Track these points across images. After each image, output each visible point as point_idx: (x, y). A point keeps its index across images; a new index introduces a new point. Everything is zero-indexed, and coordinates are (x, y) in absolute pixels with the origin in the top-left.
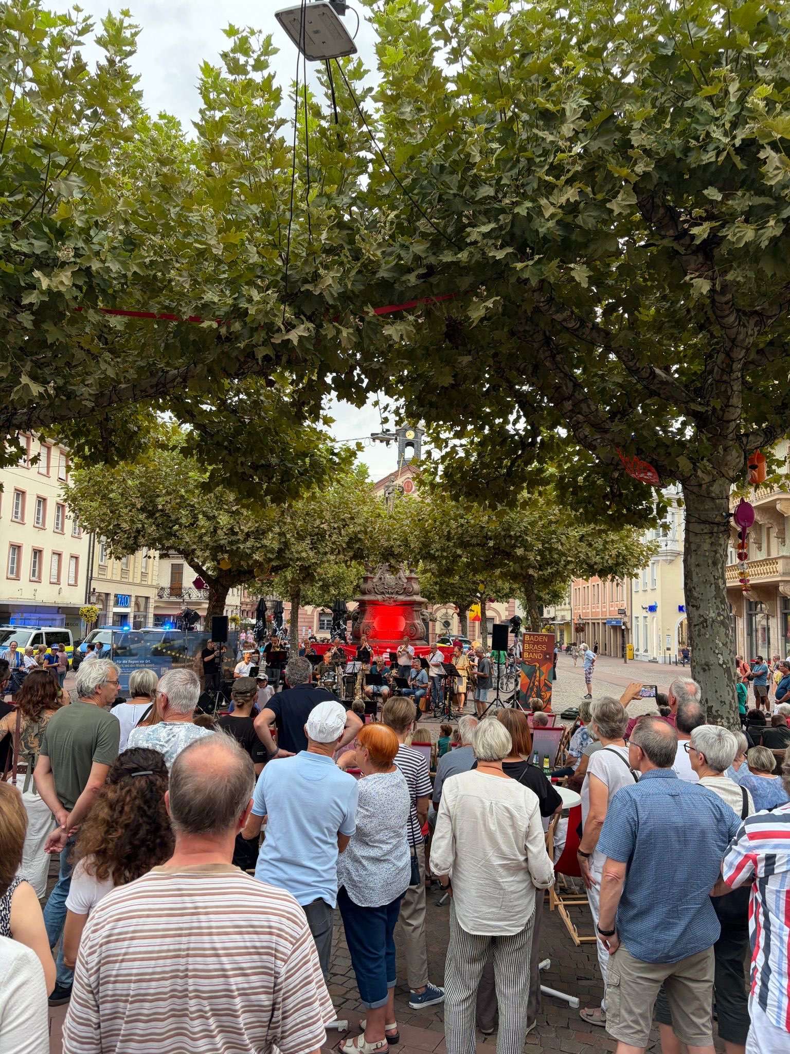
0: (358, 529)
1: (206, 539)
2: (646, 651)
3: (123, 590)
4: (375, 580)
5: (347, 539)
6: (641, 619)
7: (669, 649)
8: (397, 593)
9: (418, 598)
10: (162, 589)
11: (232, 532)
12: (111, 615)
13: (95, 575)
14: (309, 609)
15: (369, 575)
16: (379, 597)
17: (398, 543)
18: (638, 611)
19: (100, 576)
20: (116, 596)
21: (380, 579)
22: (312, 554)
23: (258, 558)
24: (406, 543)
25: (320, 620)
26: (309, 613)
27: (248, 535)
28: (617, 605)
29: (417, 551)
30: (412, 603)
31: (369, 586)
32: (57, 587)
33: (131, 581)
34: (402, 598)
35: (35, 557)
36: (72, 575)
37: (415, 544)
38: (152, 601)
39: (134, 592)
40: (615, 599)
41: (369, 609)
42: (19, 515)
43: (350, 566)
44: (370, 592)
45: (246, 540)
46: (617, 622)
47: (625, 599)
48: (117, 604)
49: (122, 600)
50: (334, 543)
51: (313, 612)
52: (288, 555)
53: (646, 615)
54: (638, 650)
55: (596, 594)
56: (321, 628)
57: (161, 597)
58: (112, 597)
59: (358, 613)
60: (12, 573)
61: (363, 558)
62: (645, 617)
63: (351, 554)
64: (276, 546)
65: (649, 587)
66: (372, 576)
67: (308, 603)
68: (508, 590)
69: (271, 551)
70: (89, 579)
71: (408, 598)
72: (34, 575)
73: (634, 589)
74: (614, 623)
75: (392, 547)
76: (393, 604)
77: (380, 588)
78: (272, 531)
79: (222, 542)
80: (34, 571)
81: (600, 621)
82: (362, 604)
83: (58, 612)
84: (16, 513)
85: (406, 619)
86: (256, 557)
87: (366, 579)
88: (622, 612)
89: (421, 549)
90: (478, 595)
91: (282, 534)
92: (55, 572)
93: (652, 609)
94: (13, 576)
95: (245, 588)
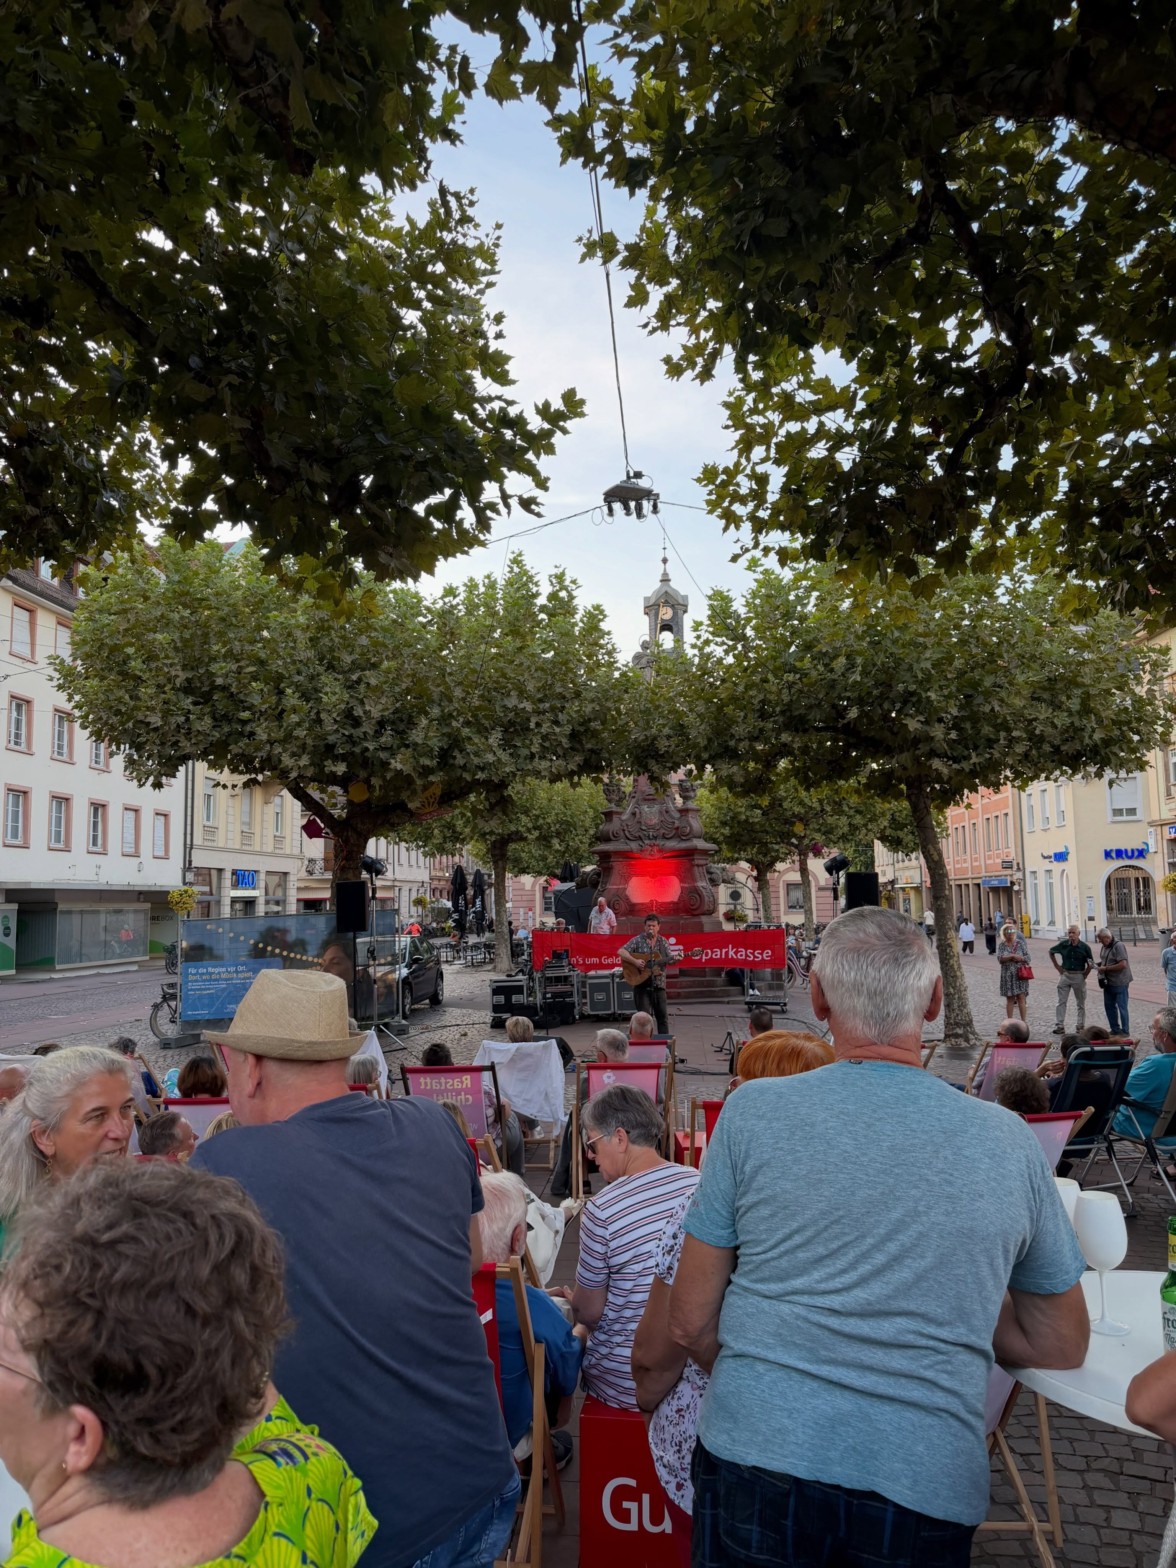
0: (588, 709)
1: (301, 733)
2: (1052, 923)
3: (245, 863)
4: (624, 817)
5: (568, 729)
6: (1041, 875)
7: (1091, 919)
8: (664, 837)
9: (700, 844)
10: (311, 861)
11: (351, 719)
12: (227, 901)
13: (198, 841)
14: (527, 880)
15: (614, 808)
16: (634, 846)
17: (666, 731)
18: (1034, 862)
19: (207, 843)
20: (234, 873)
21: (634, 814)
22: (504, 756)
23: (399, 766)
24: (681, 729)
25: (544, 898)
26: (528, 887)
27: (381, 724)
28: (998, 856)
29: (703, 742)
30: (690, 853)
31: (615, 825)
32: (135, 861)
33: (258, 848)
34: (673, 844)
35: (96, 815)
36: (161, 842)
37: (698, 731)
38: (292, 878)
39: (263, 865)
40: (994, 846)
41: (618, 866)
42: (65, 750)
43: (578, 784)
44: (616, 837)
45: (378, 734)
46: (1000, 881)
47: (1012, 843)
48: (235, 885)
49: (241, 878)
50: (545, 738)
51: (534, 885)
52: (460, 761)
53: (1049, 866)
54: (1037, 922)
55: (961, 841)
56: (546, 909)
57: (311, 873)
58: (228, 875)
59: (599, 874)
60: (58, 840)
61: (600, 769)
62: (1049, 871)
63: (579, 759)
64: (436, 743)
65: (1054, 822)
66: (619, 810)
67: (524, 871)
68: (846, 829)
69: (429, 753)
70: (189, 848)
71: (684, 845)
72: (95, 844)
73: (1026, 829)
74: (995, 883)
75: (655, 738)
76: (658, 856)
77: (634, 830)
78: (426, 714)
79: (332, 739)
80: (95, 838)
81: (970, 882)
82: (605, 857)
83: (138, 900)
84: (60, 747)
85: (681, 881)
86: (396, 764)
87: (609, 815)
88: (1007, 865)
89: (710, 740)
90: (794, 840)
91: (445, 719)
92: (130, 837)
93: (1061, 857)
94: (61, 846)
95: (418, 847)
